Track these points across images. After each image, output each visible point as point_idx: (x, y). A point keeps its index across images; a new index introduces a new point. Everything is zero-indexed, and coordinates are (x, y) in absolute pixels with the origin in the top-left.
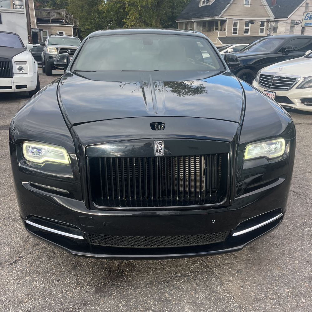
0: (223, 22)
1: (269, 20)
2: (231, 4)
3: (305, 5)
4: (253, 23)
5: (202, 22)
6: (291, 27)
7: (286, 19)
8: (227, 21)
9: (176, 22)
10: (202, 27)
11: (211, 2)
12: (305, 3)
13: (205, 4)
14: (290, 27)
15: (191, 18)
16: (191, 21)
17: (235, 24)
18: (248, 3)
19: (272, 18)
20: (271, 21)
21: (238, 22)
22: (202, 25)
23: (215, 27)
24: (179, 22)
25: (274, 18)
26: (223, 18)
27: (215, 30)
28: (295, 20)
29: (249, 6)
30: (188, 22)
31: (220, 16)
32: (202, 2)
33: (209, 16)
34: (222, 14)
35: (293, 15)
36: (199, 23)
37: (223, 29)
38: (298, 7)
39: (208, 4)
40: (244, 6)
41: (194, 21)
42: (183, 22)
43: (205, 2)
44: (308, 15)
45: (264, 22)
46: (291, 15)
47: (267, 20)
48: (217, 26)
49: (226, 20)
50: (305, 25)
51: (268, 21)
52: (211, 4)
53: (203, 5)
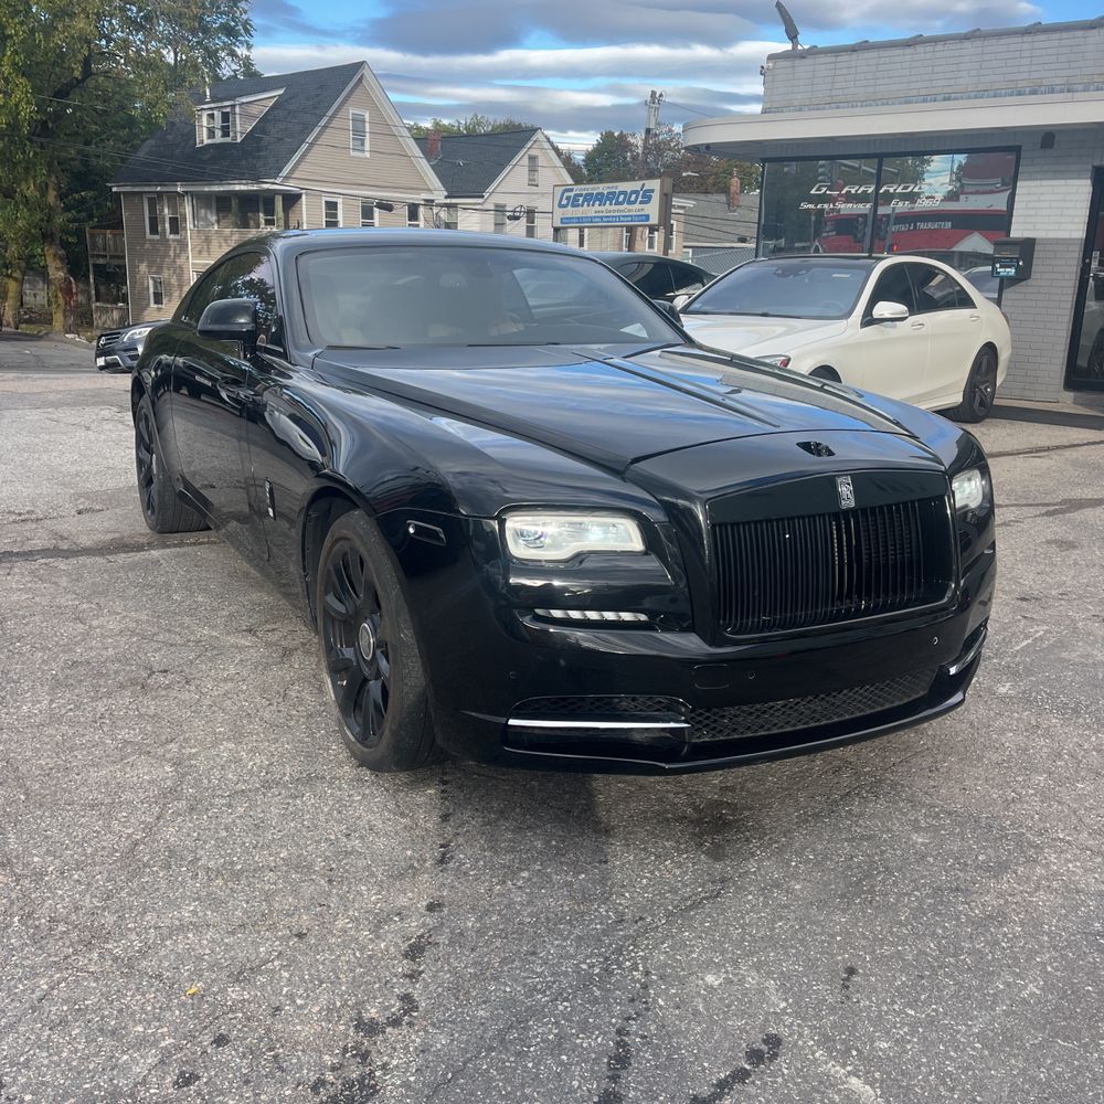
0: (291, 200)
1: (432, 201)
2: (312, 144)
3: (526, 161)
4: (386, 207)
5: (214, 198)
6: (496, 224)
7: (480, 201)
8: (304, 197)
9: (114, 189)
10: (214, 211)
11: (239, 135)
12: (526, 157)
13: (219, 138)
14: (493, 226)
15: (174, 180)
16: (172, 189)
17: (332, 206)
18: (363, 144)
19: (440, 196)
20: (437, 205)
21: (340, 201)
22: (214, 205)
23: (261, 215)
24: (124, 193)
25: (446, 197)
26: (291, 186)
27: (262, 226)
28: (504, 206)
29: (368, 155)
30: (160, 194)
31: (279, 180)
32: (205, 129)
33: (241, 177)
34: (285, 172)
35: (498, 190)
36: (203, 200)
37: (293, 223)
38: (509, 168)
39: (228, 140)
40: (352, 153)
41: (186, 192)
42: (140, 194)
43: (218, 133)
44: (566, 194)
45: (419, 205)
46: (490, 189)
47: (425, 200)
48: (270, 211)
49: (299, 196)
50: (562, 223)
51: (429, 203)
52: (239, 141)
53: (210, 141)
